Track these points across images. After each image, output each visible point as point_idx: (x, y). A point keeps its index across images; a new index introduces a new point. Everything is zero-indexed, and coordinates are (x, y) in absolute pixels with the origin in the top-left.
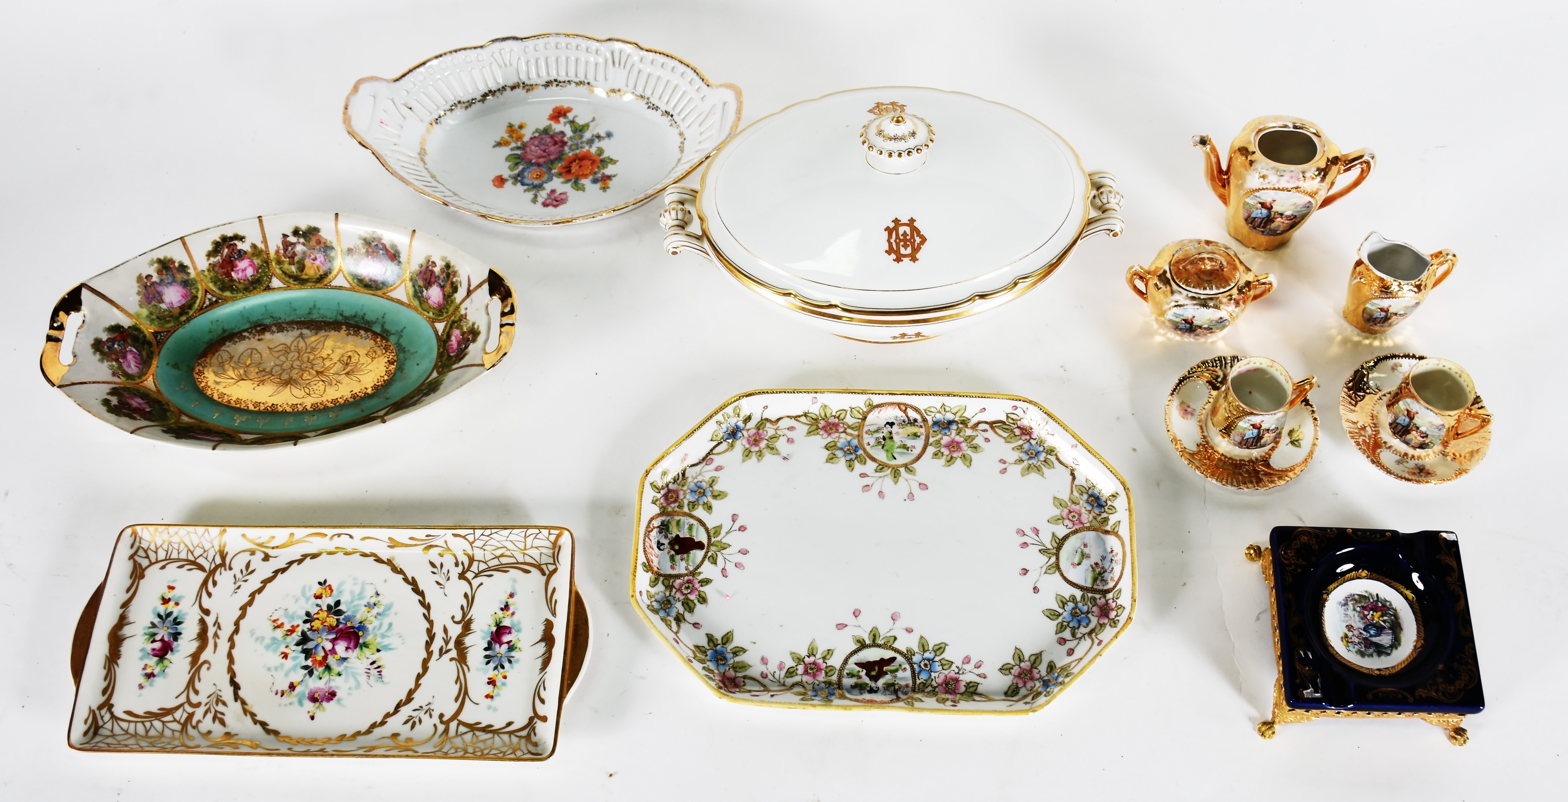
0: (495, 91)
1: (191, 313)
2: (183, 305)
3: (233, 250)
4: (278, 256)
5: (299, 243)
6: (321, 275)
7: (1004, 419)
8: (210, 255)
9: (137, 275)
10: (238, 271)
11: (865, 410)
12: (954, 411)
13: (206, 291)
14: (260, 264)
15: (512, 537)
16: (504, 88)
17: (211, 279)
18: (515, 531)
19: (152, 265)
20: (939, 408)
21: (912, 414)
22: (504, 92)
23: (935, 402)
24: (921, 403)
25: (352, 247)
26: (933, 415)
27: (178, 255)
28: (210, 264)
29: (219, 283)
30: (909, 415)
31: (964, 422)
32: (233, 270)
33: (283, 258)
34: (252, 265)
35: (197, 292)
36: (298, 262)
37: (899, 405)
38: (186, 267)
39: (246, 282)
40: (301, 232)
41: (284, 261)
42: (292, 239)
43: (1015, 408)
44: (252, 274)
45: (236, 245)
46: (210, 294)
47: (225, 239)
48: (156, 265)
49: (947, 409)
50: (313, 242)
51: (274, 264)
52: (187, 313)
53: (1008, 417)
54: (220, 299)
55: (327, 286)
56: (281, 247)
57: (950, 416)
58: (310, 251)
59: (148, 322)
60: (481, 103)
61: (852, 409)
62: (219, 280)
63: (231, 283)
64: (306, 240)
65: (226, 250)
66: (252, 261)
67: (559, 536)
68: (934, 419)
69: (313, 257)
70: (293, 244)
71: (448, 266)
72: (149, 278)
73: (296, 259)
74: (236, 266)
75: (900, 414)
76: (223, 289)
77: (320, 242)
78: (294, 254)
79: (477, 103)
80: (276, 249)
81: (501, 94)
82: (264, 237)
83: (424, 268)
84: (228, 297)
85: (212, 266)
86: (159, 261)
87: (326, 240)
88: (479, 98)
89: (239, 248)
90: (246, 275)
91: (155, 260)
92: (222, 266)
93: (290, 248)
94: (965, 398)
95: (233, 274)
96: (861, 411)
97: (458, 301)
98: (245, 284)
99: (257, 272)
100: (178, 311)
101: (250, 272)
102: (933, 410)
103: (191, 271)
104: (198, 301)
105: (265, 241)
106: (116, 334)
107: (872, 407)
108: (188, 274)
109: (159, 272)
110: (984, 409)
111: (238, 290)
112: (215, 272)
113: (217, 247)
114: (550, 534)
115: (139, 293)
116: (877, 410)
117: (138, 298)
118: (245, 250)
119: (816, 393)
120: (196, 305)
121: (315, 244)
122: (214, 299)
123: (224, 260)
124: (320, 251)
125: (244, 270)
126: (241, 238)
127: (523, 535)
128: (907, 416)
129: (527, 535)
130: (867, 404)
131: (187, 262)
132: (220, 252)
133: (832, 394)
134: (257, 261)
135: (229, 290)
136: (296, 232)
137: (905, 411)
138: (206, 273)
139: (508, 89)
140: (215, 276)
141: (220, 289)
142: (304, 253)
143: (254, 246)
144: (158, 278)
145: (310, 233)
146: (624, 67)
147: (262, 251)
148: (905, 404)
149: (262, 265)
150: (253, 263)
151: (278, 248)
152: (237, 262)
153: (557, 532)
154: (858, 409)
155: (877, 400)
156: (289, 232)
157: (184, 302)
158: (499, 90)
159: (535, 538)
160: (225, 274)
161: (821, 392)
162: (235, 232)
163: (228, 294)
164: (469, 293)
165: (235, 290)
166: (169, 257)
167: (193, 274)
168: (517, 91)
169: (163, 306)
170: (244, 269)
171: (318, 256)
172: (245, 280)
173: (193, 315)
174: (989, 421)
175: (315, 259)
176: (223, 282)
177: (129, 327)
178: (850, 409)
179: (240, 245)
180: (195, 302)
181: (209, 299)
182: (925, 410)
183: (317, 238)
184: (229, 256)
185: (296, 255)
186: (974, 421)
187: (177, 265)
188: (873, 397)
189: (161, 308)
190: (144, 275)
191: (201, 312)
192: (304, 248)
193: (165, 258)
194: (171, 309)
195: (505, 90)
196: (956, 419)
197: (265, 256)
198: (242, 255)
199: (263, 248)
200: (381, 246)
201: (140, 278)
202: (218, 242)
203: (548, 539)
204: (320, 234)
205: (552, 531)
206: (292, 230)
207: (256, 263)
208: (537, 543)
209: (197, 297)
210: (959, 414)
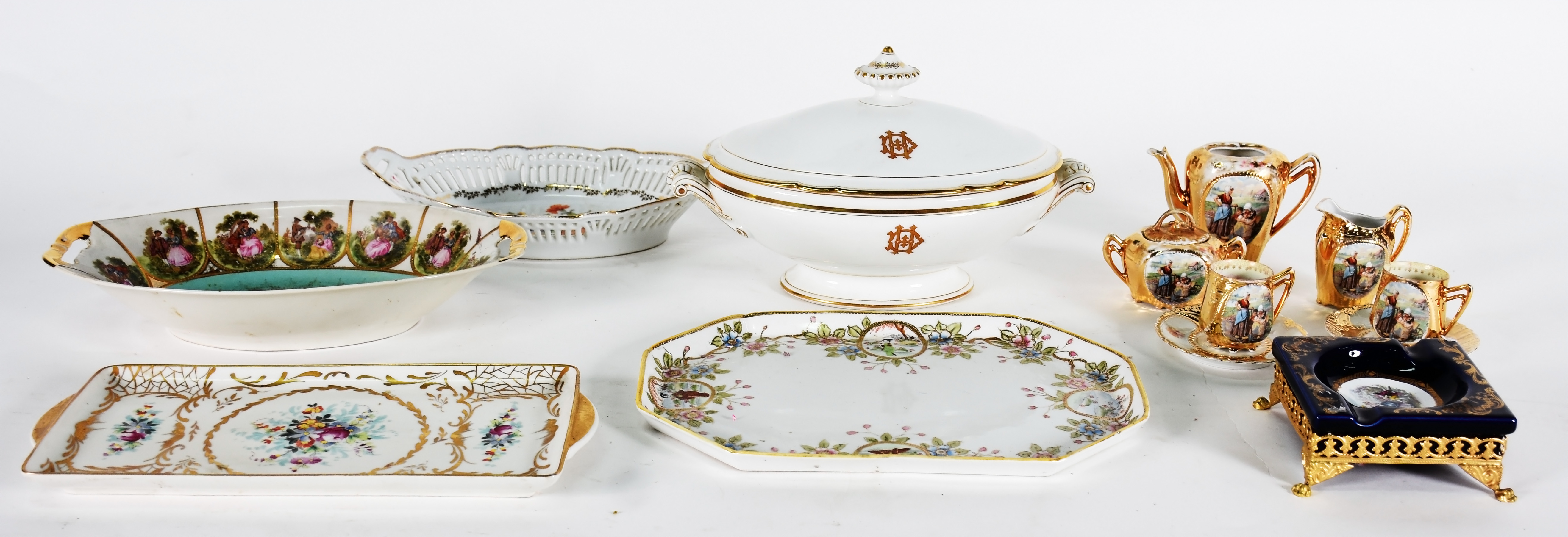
0: (497, 189)
1: (191, 274)
2: (185, 267)
3: (244, 227)
4: (285, 239)
5: (309, 228)
6: (326, 258)
7: (999, 336)
8: (220, 228)
9: (148, 227)
10: (244, 248)
11: (863, 328)
12: (950, 329)
13: (209, 261)
14: (267, 245)
15: (515, 375)
16: (506, 187)
17: (216, 250)
18: (519, 368)
19: (164, 223)
20: (934, 326)
21: (909, 332)
22: (506, 191)
23: (932, 321)
24: (918, 322)
25: (362, 230)
26: (929, 333)
27: (191, 222)
28: (218, 237)
29: (222, 256)
30: (906, 333)
31: (962, 339)
32: (239, 247)
33: (290, 242)
34: (259, 245)
35: (200, 259)
36: (304, 246)
37: (895, 323)
38: (196, 234)
39: (249, 260)
40: (313, 217)
41: (290, 245)
42: (304, 224)
43: (1009, 324)
44: (257, 253)
45: (247, 223)
46: (212, 263)
47: (238, 215)
48: (167, 225)
49: (943, 327)
50: (323, 228)
51: (280, 246)
52: (187, 274)
53: (1002, 334)
54: (221, 269)
55: (329, 268)
56: (291, 231)
57: (946, 334)
58: (319, 236)
59: (149, 270)
60: (483, 197)
61: (849, 328)
62: (223, 253)
63: (235, 258)
64: (316, 225)
65: (237, 227)
66: (259, 241)
67: (562, 373)
68: (930, 337)
69: (320, 242)
70: (303, 229)
71: (459, 227)
72: (158, 234)
73: (303, 243)
74: (243, 244)
75: (898, 333)
76: (225, 262)
77: (330, 227)
78: (303, 239)
79: (479, 196)
80: (285, 232)
81: (503, 192)
82: (276, 219)
83: (433, 237)
84: (229, 269)
85: (220, 240)
86: (171, 222)
87: (337, 225)
88: (482, 192)
89: (249, 226)
90: (251, 254)
91: (167, 220)
92: (230, 240)
93: (299, 233)
94: (960, 317)
95: (238, 250)
96: (859, 330)
97: (465, 252)
98: (248, 261)
99: (263, 252)
100: (179, 270)
101: (255, 251)
102: (929, 328)
103: (199, 238)
104: (199, 267)
105: (276, 223)
106: (117, 266)
107: (869, 327)
108: (196, 240)
109: (169, 231)
110: (979, 326)
111: (240, 265)
112: (222, 245)
113: (229, 222)
114: (554, 371)
115: (145, 243)
116: (875, 329)
117: (144, 247)
118: (255, 229)
119: (815, 313)
120: (197, 270)
121: (324, 229)
122: (215, 268)
123: (232, 236)
124: (329, 236)
125: (250, 249)
126: (254, 217)
127: (527, 373)
128: (904, 335)
129: (531, 372)
130: (865, 322)
131: (197, 229)
132: (230, 227)
133: (830, 314)
134: (264, 242)
135: (231, 264)
136: (308, 217)
137: (902, 330)
138: (213, 244)
139: (510, 189)
140: (221, 249)
141: (222, 261)
142: (312, 238)
143: (264, 227)
144: (166, 236)
145: (322, 218)
146: (621, 170)
147: (271, 233)
148: (901, 323)
149: (268, 247)
150: (261, 243)
151: (288, 231)
152: (245, 240)
153: (561, 369)
154: (855, 328)
155: (874, 319)
156: (301, 217)
157: (185, 264)
158: (501, 188)
159: (538, 375)
160: (231, 249)
161: (819, 312)
162: (249, 211)
163: (230, 267)
164: (479, 240)
165: (237, 264)
166: (181, 221)
167: (200, 242)
168: (518, 191)
169: (166, 261)
170: (251, 247)
171: (325, 241)
172: (248, 258)
173: (192, 276)
174: (984, 338)
175: (323, 244)
176: (227, 255)
177: (130, 266)
178: (847, 328)
179: (251, 224)
180: (196, 267)
181: (211, 268)
182: (922, 329)
183: (328, 223)
184: (239, 233)
185: (304, 240)
186: (969, 338)
187: (187, 229)
188: (870, 316)
189: (163, 262)
190: (154, 230)
191: (201, 276)
192: (313, 233)
193: (177, 221)
194: (172, 266)
195: (507, 189)
196: (952, 337)
197: (273, 239)
198: (251, 233)
199: (273, 230)
200: (392, 225)
201: (149, 231)
202: (231, 218)
203: (551, 376)
204: (332, 219)
205: (557, 368)
206: (304, 214)
207: (263, 244)
208: (540, 380)
209: (199, 264)
210: (954, 333)
